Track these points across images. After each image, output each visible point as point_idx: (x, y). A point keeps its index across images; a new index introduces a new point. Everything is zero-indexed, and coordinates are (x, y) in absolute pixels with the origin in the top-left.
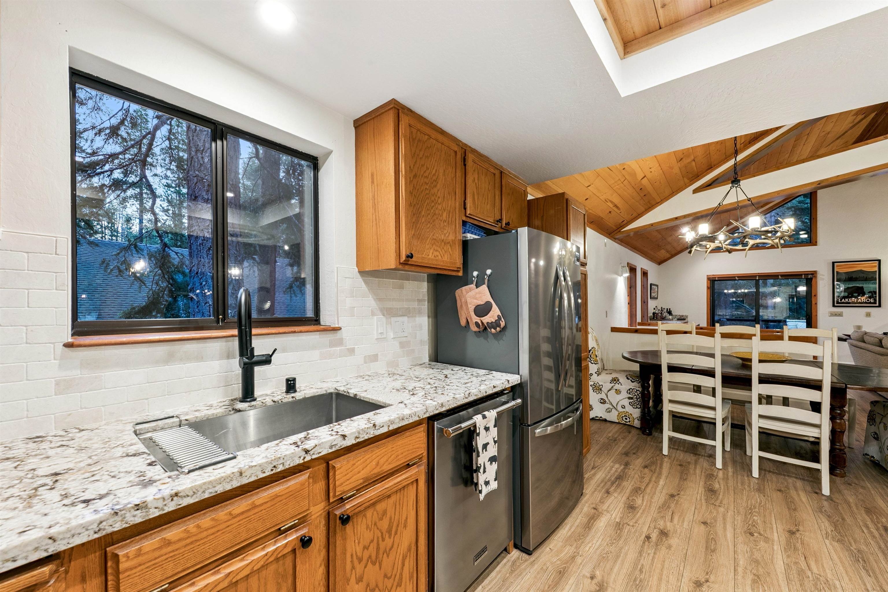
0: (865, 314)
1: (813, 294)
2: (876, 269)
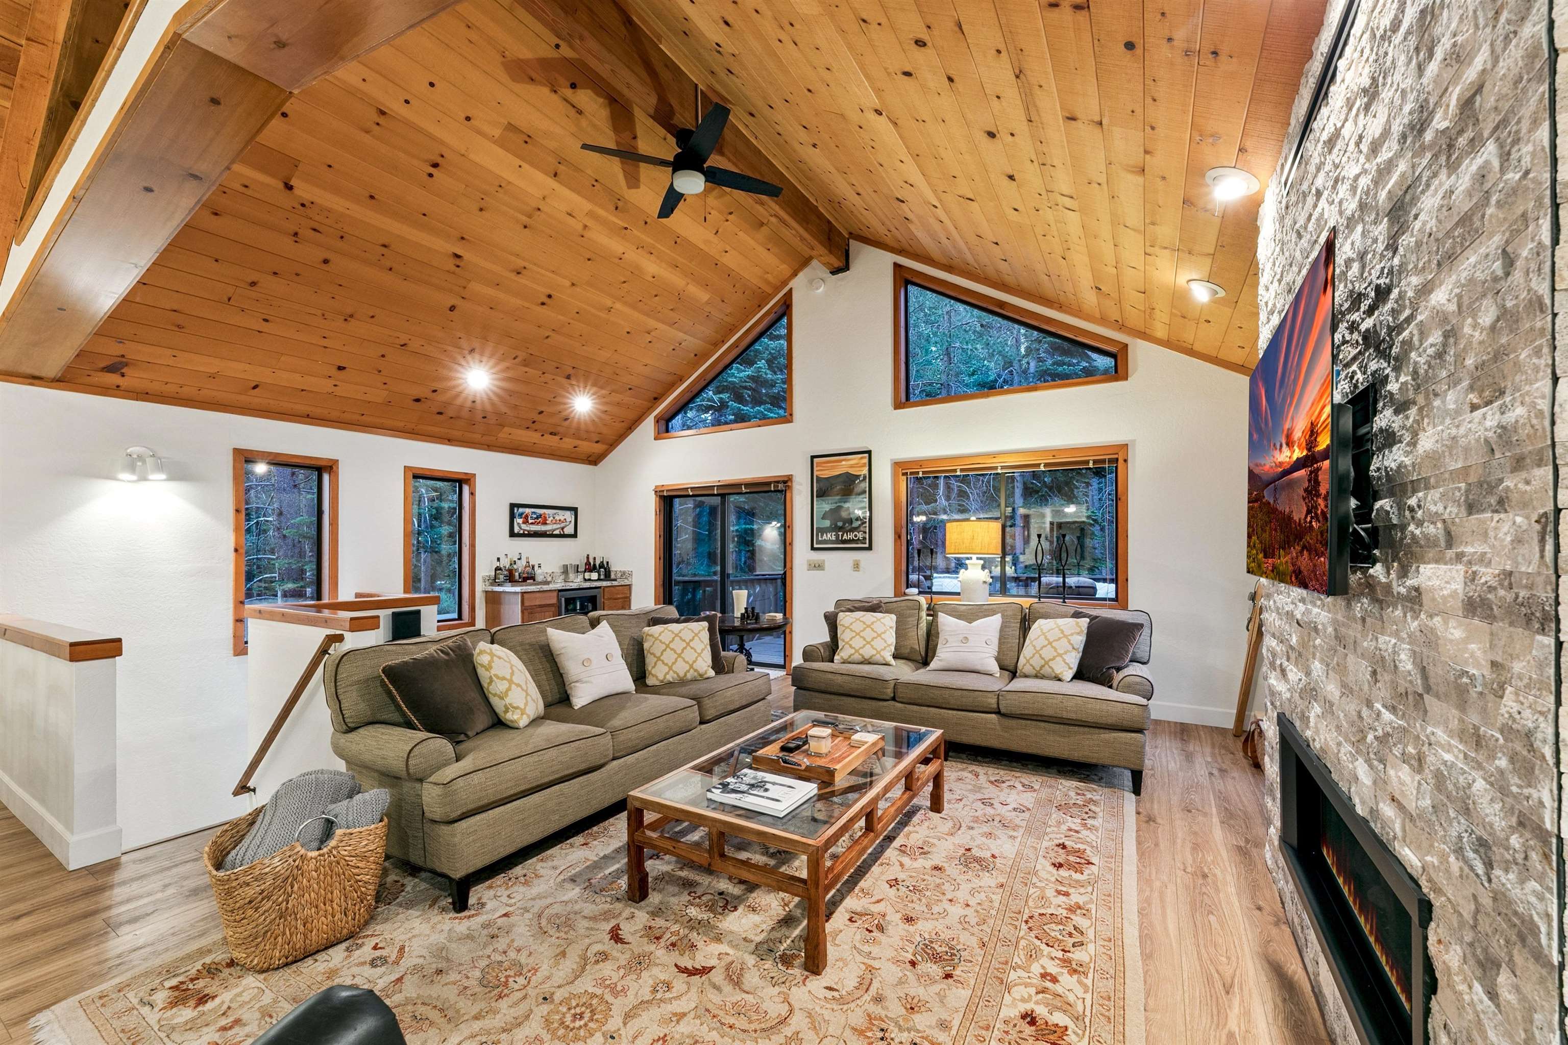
0: (852, 564)
2: (866, 471)
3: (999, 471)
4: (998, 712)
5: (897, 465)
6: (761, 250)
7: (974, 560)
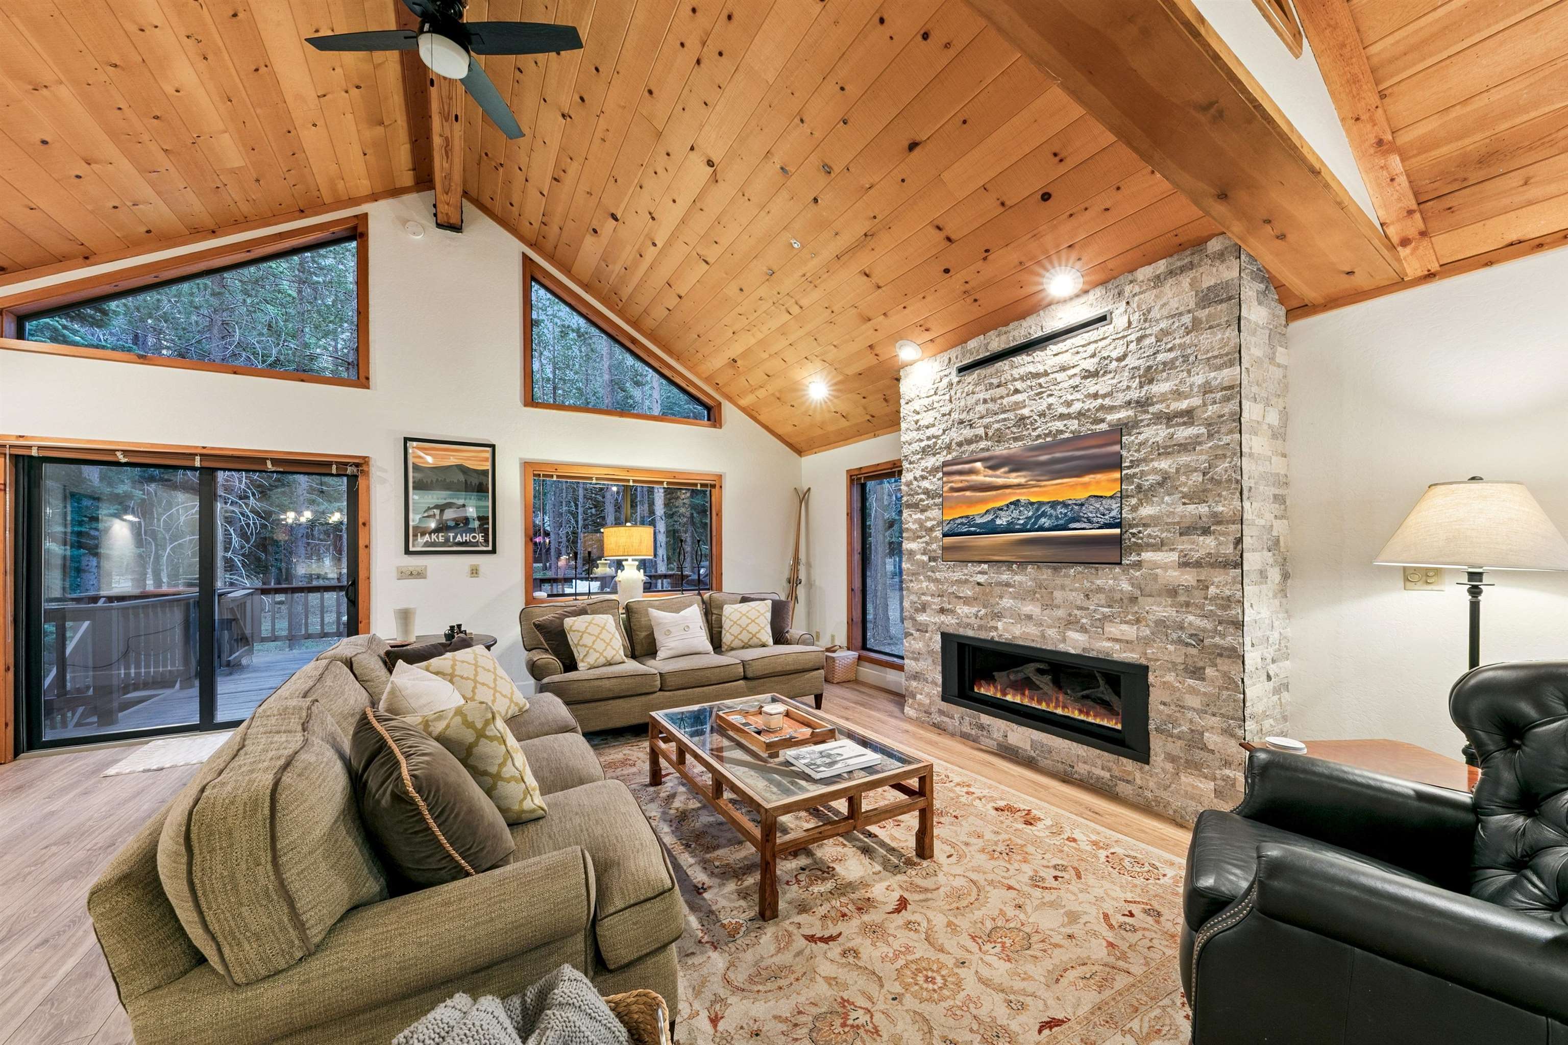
0: (467, 569)
1: (361, 521)
2: (488, 466)
3: (631, 484)
4: (745, 678)
5: (527, 465)
6: (356, 151)
7: (630, 562)
